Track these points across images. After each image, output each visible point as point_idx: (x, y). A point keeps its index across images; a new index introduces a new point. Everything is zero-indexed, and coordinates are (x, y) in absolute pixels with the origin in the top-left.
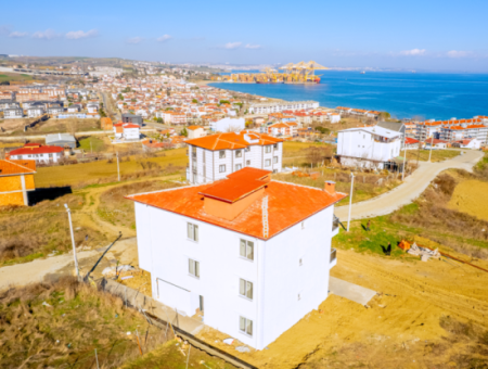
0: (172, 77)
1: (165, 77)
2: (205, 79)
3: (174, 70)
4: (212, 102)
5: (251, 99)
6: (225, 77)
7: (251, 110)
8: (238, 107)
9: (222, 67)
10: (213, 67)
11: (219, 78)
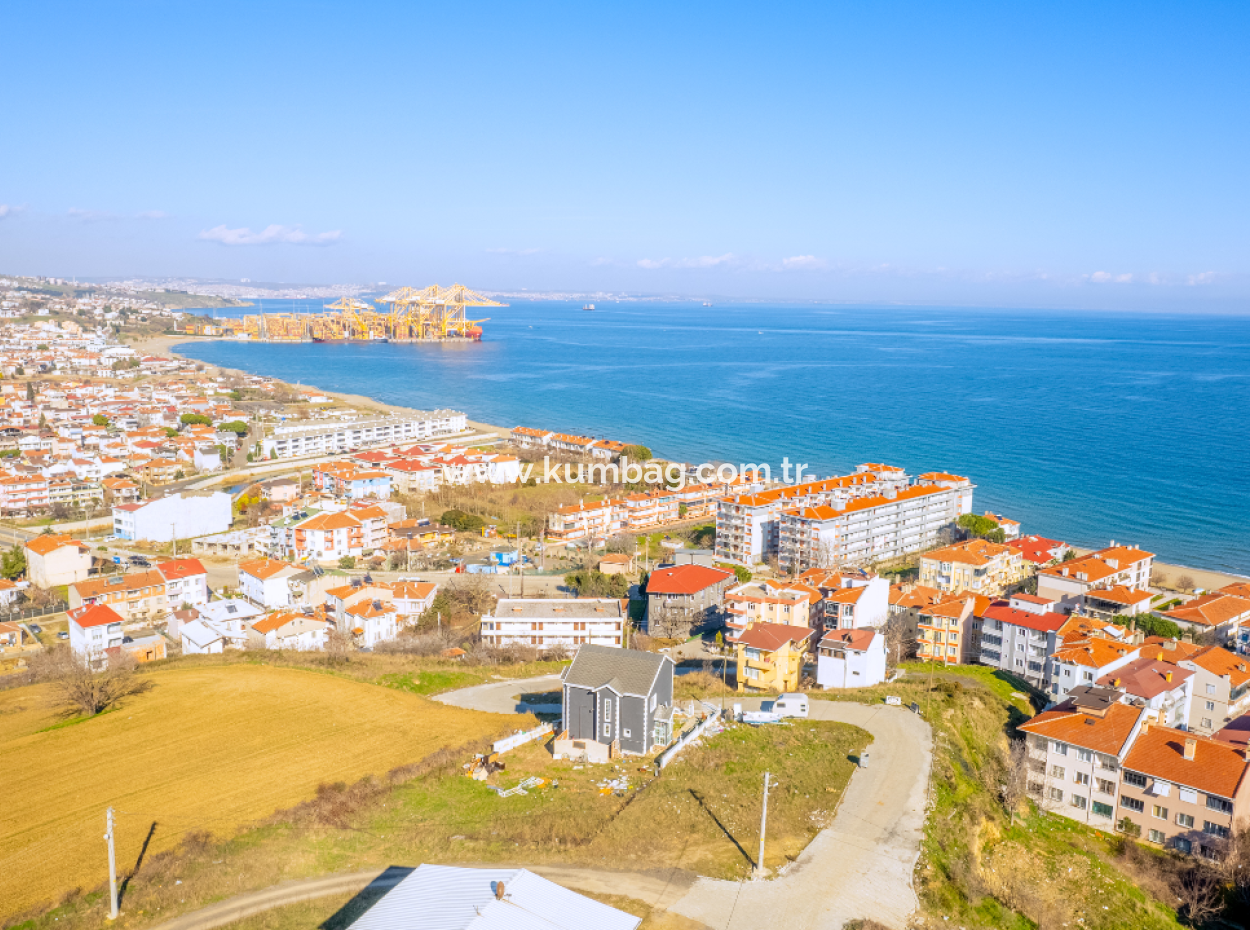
0: (70, 326)
1: (50, 326)
2: (169, 331)
3: (82, 303)
4: (157, 419)
5: (283, 400)
6: (226, 323)
7: (268, 445)
8: (229, 440)
9: (226, 292)
10: (203, 291)
11: (209, 330)
